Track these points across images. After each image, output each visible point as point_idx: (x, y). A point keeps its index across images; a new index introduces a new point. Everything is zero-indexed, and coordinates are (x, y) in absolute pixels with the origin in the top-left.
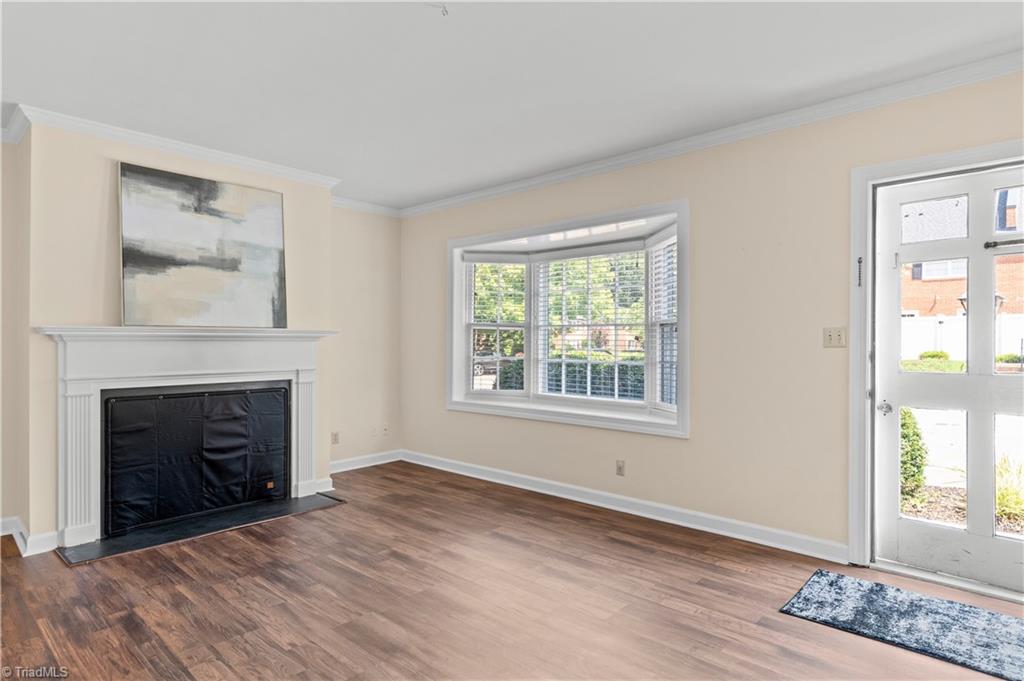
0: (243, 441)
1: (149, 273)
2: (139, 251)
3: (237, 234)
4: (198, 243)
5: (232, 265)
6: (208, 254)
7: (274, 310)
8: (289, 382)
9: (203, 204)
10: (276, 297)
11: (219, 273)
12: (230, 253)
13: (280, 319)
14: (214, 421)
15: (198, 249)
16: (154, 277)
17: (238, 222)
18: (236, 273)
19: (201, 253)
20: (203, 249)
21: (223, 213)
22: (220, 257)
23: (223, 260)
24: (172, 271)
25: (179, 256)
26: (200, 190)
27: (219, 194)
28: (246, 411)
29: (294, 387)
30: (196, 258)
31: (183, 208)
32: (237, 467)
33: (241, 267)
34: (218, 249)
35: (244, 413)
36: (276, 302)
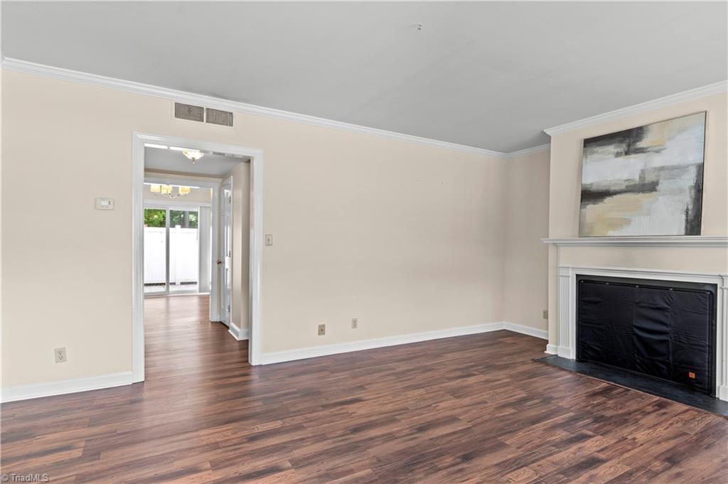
0: (664, 328)
1: (594, 204)
2: (589, 191)
3: (657, 161)
4: (626, 176)
5: (651, 187)
6: (632, 183)
7: (687, 220)
8: (715, 286)
9: (631, 147)
10: (691, 207)
11: (640, 196)
12: (650, 178)
13: (694, 226)
14: (642, 307)
15: (625, 181)
16: (596, 206)
17: (658, 152)
18: (654, 193)
19: (627, 184)
20: (629, 180)
21: (647, 148)
22: (641, 183)
23: (644, 185)
24: (608, 200)
25: (613, 189)
26: (629, 139)
27: (644, 135)
28: (668, 305)
29: (719, 291)
30: (623, 187)
31: (618, 155)
32: (661, 348)
33: (658, 188)
34: (640, 177)
35: (667, 306)
36: (690, 213)
